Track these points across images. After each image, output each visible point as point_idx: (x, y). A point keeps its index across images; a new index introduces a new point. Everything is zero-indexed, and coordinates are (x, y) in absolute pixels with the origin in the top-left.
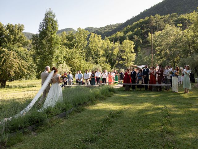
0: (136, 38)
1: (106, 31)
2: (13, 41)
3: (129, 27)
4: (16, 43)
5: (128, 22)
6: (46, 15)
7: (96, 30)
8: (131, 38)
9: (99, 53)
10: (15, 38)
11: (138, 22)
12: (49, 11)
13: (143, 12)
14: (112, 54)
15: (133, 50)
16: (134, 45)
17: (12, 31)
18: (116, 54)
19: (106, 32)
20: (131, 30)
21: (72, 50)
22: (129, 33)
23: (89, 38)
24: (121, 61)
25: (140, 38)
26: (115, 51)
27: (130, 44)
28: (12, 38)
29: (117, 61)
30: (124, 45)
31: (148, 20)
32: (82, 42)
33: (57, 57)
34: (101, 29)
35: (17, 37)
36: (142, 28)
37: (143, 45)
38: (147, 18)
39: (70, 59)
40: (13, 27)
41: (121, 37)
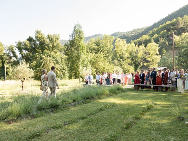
0: (162, 41)
1: (133, 34)
2: (52, 48)
3: (156, 30)
4: (54, 49)
5: (155, 25)
6: (75, 27)
7: (124, 34)
8: (156, 41)
9: (124, 56)
10: (53, 45)
11: (165, 24)
12: (77, 24)
13: (172, 14)
14: (136, 57)
15: (158, 53)
16: (159, 48)
17: (51, 40)
18: (140, 57)
19: (133, 36)
20: (156, 33)
21: (97, 54)
22: (155, 35)
23: (115, 42)
24: (146, 63)
25: (166, 40)
26: (139, 54)
27: (155, 47)
28: (51, 46)
29: (142, 63)
30: (148, 48)
31: (175, 22)
32: (108, 46)
33: (84, 61)
34: (128, 33)
35: (55, 45)
36: (169, 30)
37: (170, 47)
38: (174, 20)
39: (95, 62)
40: (52, 36)
41: (146, 40)
